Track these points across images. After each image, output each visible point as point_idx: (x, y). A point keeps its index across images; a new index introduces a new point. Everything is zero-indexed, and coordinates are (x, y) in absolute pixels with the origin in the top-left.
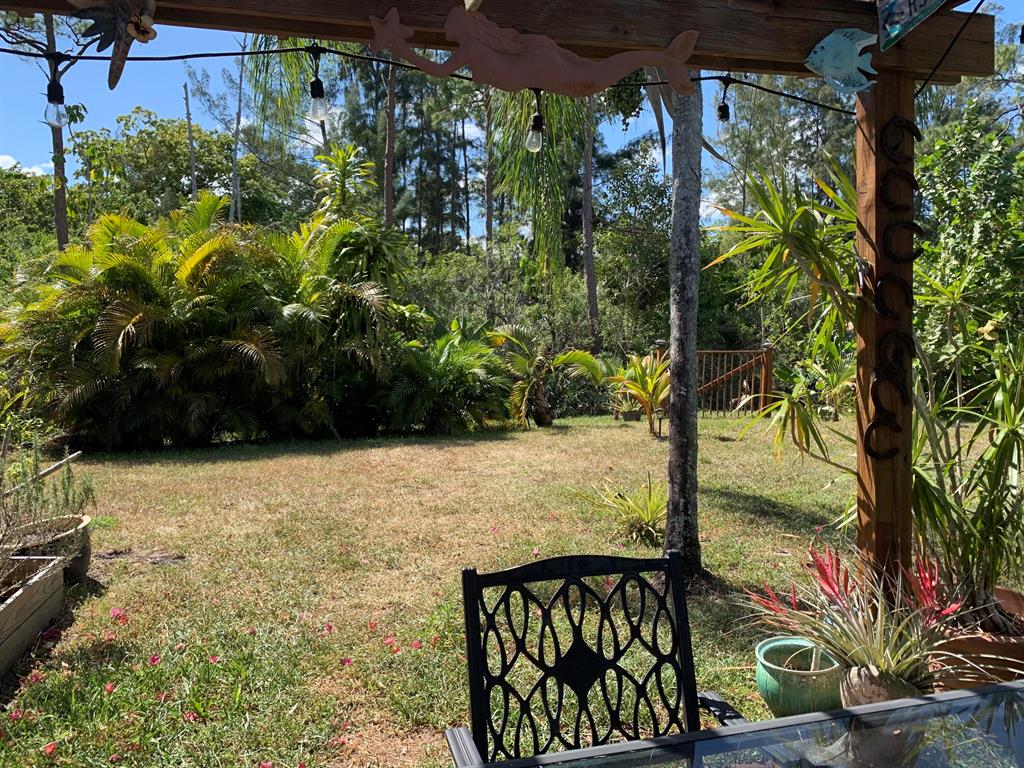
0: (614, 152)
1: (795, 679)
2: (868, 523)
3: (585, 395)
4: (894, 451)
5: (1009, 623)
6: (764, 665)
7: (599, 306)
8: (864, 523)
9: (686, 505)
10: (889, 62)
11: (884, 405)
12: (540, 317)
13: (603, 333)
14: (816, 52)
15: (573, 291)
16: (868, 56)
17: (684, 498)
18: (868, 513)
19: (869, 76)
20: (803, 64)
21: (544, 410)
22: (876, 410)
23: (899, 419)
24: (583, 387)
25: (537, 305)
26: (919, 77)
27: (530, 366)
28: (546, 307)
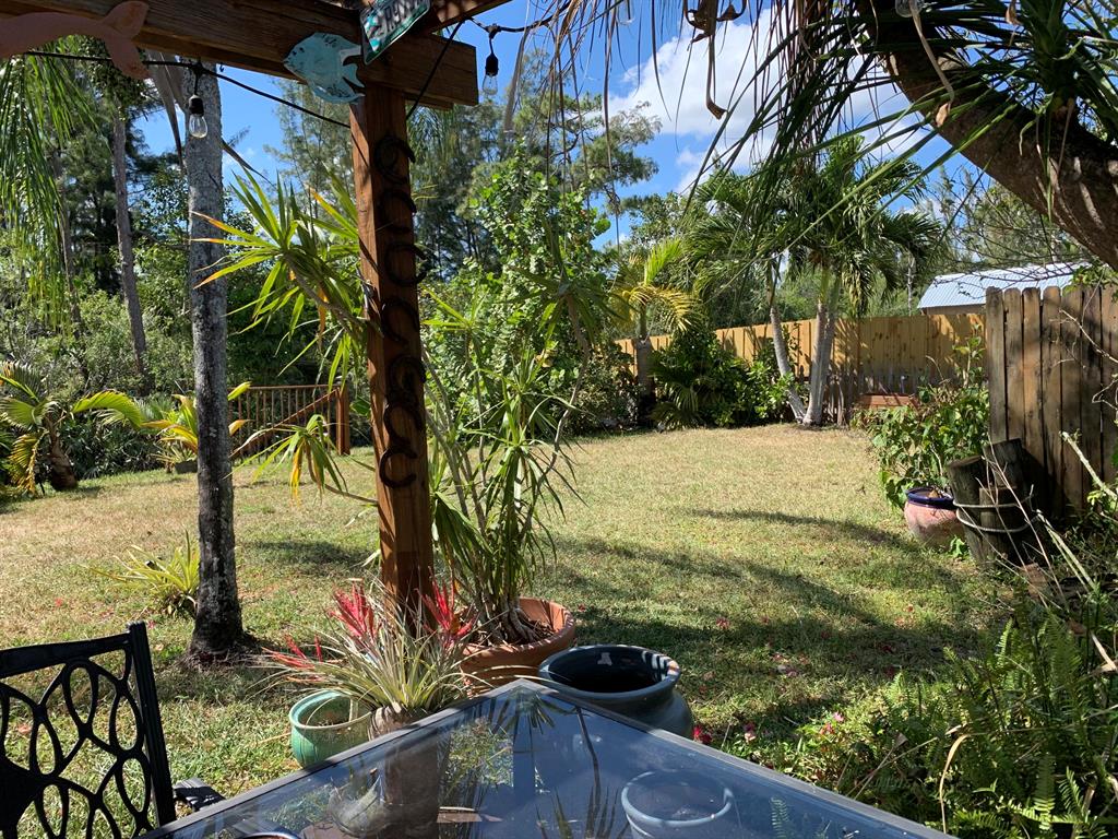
0: (159, 154)
1: (330, 734)
2: (390, 554)
3: (135, 447)
4: (411, 478)
5: (530, 631)
6: (298, 729)
7: (148, 338)
8: (386, 555)
9: (220, 564)
10: (376, 77)
11: (398, 433)
12: (65, 352)
13: (155, 371)
14: (295, 54)
15: (111, 319)
16: (353, 67)
17: (218, 556)
18: (390, 546)
19: (356, 89)
20: (282, 64)
21: (64, 470)
22: (391, 438)
23: (414, 446)
24: (130, 438)
25: (60, 337)
26: (409, 97)
27: (37, 414)
28: (72, 339)
